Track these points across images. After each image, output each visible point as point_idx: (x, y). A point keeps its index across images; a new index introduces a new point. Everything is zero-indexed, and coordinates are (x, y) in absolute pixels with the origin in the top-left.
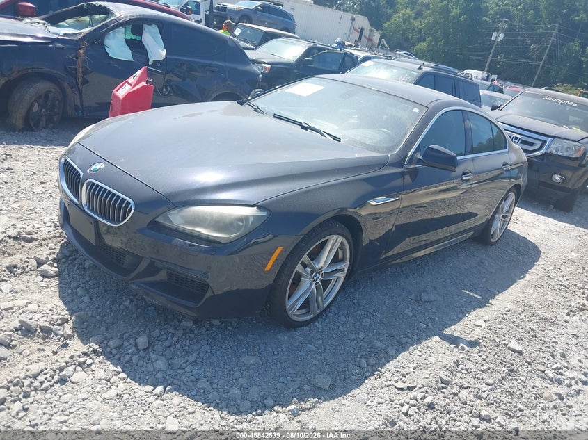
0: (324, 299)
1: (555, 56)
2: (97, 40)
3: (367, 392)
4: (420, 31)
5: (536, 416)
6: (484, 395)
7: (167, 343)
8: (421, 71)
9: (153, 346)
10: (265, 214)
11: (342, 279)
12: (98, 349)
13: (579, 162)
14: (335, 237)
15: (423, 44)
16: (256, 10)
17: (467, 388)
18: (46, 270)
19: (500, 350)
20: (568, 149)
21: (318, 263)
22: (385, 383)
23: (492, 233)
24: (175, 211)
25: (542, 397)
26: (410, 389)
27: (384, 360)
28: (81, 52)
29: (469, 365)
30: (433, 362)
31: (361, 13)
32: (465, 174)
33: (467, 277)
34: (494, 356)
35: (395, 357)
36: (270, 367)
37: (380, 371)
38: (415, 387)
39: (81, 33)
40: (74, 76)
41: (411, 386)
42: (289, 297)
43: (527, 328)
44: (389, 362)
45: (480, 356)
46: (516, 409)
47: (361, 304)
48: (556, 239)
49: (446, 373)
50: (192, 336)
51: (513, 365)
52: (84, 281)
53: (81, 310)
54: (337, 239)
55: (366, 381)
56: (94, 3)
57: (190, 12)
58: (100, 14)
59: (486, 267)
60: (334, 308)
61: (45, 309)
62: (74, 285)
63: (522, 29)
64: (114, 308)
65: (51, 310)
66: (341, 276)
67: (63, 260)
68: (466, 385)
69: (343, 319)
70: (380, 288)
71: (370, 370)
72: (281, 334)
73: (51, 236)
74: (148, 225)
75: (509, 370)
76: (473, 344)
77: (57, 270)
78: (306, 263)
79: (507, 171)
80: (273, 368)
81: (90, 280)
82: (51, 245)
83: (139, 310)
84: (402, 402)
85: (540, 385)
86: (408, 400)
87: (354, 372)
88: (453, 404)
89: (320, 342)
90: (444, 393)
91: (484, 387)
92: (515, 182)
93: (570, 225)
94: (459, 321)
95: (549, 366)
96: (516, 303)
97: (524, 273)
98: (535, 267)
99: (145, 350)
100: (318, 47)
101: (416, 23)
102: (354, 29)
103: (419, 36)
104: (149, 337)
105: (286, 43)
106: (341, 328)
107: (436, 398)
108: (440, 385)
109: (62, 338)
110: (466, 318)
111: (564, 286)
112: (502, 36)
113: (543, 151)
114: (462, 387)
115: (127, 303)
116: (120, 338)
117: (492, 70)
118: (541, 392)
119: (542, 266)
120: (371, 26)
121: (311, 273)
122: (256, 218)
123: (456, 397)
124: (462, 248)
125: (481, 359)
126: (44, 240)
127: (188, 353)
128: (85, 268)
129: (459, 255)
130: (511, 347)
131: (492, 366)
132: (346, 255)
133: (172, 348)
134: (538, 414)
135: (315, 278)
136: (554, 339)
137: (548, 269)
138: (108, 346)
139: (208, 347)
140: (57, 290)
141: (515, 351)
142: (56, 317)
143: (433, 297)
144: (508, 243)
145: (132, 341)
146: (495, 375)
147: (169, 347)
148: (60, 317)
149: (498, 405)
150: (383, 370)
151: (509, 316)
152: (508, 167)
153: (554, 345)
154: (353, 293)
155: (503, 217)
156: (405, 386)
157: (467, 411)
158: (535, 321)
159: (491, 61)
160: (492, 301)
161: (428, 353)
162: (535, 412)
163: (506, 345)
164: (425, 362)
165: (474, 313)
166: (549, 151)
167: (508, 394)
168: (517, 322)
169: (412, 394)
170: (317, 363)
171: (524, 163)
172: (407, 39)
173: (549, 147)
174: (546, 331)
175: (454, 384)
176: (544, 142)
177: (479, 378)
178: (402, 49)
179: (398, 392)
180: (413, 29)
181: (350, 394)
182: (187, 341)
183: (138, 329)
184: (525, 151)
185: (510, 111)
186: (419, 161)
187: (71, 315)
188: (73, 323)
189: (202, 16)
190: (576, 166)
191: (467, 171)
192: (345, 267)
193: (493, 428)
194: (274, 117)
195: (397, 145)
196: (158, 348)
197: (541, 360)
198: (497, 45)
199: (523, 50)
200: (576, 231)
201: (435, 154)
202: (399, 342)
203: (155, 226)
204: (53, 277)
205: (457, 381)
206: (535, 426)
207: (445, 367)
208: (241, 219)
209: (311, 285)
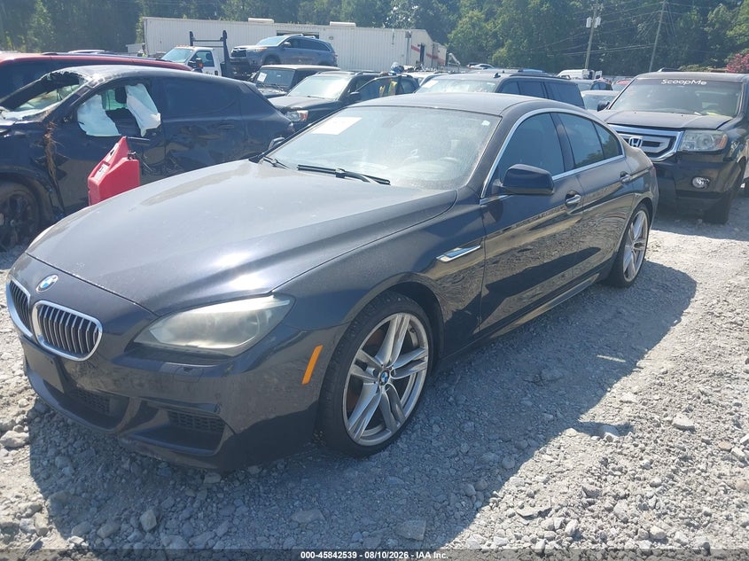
0: (404, 408)
1: (670, 32)
2: (67, 117)
3: (480, 531)
4: (495, 35)
5: (731, 520)
6: (651, 503)
7: (185, 514)
8: (499, 80)
9: (166, 522)
10: (286, 303)
11: (424, 373)
12: (84, 544)
13: (723, 156)
14: (398, 317)
15: (501, 50)
16: (282, 46)
17: (625, 497)
18: (10, 439)
19: (663, 431)
20: (706, 141)
21: (383, 358)
22: (505, 513)
23: (625, 270)
24: (159, 324)
25: (735, 489)
26: (543, 514)
27: (499, 478)
28: (48, 136)
29: (623, 462)
30: (571, 467)
31: (418, 27)
32: (569, 196)
33: (601, 336)
34: (656, 442)
35: (514, 471)
36: (336, 521)
37: (496, 496)
38: (550, 509)
39: (44, 112)
40: (45, 169)
41: (543, 509)
42: (349, 415)
43: (695, 392)
44: (508, 480)
45: (636, 446)
46: (700, 514)
47: (460, 403)
48: (713, 263)
49: (591, 480)
50: (221, 496)
51: (684, 450)
52: (66, 444)
53: (60, 488)
54: (403, 319)
55: (478, 515)
56: (58, 71)
57: (201, 65)
58: (71, 85)
59: (625, 318)
60: (422, 416)
61: (9, 496)
62: (51, 452)
63: (622, 7)
64: (108, 476)
65: (17, 497)
66: (422, 368)
67: (37, 420)
68: (622, 493)
69: (436, 428)
70: (483, 373)
71: (482, 497)
72: (350, 469)
73: (20, 389)
74: (126, 349)
75: (680, 459)
76: (623, 430)
77: (27, 435)
78: (364, 361)
79: (627, 183)
80: (341, 521)
81: (75, 440)
82: (23, 401)
83: (145, 472)
84: (534, 536)
85: (728, 471)
86: (541, 533)
87: (458, 505)
88: (608, 526)
89: (406, 470)
90: (592, 511)
91: (649, 491)
92: (643, 196)
93: (728, 241)
94: (599, 401)
95: (735, 440)
96: (674, 359)
97: (678, 316)
98: (691, 304)
99: (153, 530)
100: (365, 76)
101: (489, 26)
102: (412, 47)
103: (495, 41)
104: (158, 510)
105: (324, 78)
106: (435, 443)
107: (583, 520)
108: (585, 500)
109: (35, 535)
110: (608, 394)
111: (735, 323)
112: (598, 21)
113: (674, 150)
114: (617, 497)
115: (126, 466)
116: (117, 519)
117: (594, 66)
118: (731, 482)
119: (701, 301)
120: (434, 41)
121: (376, 373)
122: (275, 310)
123: (612, 515)
124: (589, 298)
125: (637, 450)
126: (11, 396)
127: (217, 523)
128: (67, 425)
129: (586, 307)
130: (678, 423)
131: (656, 456)
132: (422, 338)
133: (192, 520)
134: (733, 514)
135: (383, 380)
136: (735, 401)
137: (710, 304)
138: (97, 536)
139: (244, 509)
140: (27, 464)
141: (684, 429)
142: (23, 505)
143: (557, 373)
144: (650, 280)
145: (132, 521)
146: (662, 470)
147: (189, 519)
148: (30, 503)
149: (673, 514)
150: (500, 494)
151: (667, 380)
152: (628, 178)
153: (737, 408)
154: (446, 389)
155: (636, 245)
156: (535, 511)
157: (631, 532)
158: (705, 379)
159: (591, 55)
160: (641, 363)
161: (562, 455)
162: (728, 513)
163: (670, 422)
164: (560, 469)
165: (618, 385)
166: (681, 149)
167: (684, 494)
168: (680, 386)
169: (547, 522)
170: (404, 502)
171: (650, 168)
172: (481, 49)
173: (680, 143)
174: (723, 391)
175: (605, 494)
176: (673, 139)
177: (639, 479)
178: (476, 61)
179: (526, 522)
180: (487, 34)
181: (457, 539)
182: (214, 505)
183: (142, 500)
184: (649, 154)
185: (621, 109)
186: (500, 191)
187: (46, 499)
188: (48, 509)
189: (217, 67)
190: (722, 161)
191: (571, 193)
192: (424, 354)
193: (671, 550)
194: (300, 169)
195: (466, 175)
196: (172, 523)
197: (723, 435)
198: (595, 32)
199: (630, 34)
200: (737, 246)
201: (519, 176)
202: (519, 448)
203: (135, 349)
204: (22, 446)
205: (608, 489)
206: (732, 535)
207: (589, 471)
208: (252, 317)
209: (378, 390)
